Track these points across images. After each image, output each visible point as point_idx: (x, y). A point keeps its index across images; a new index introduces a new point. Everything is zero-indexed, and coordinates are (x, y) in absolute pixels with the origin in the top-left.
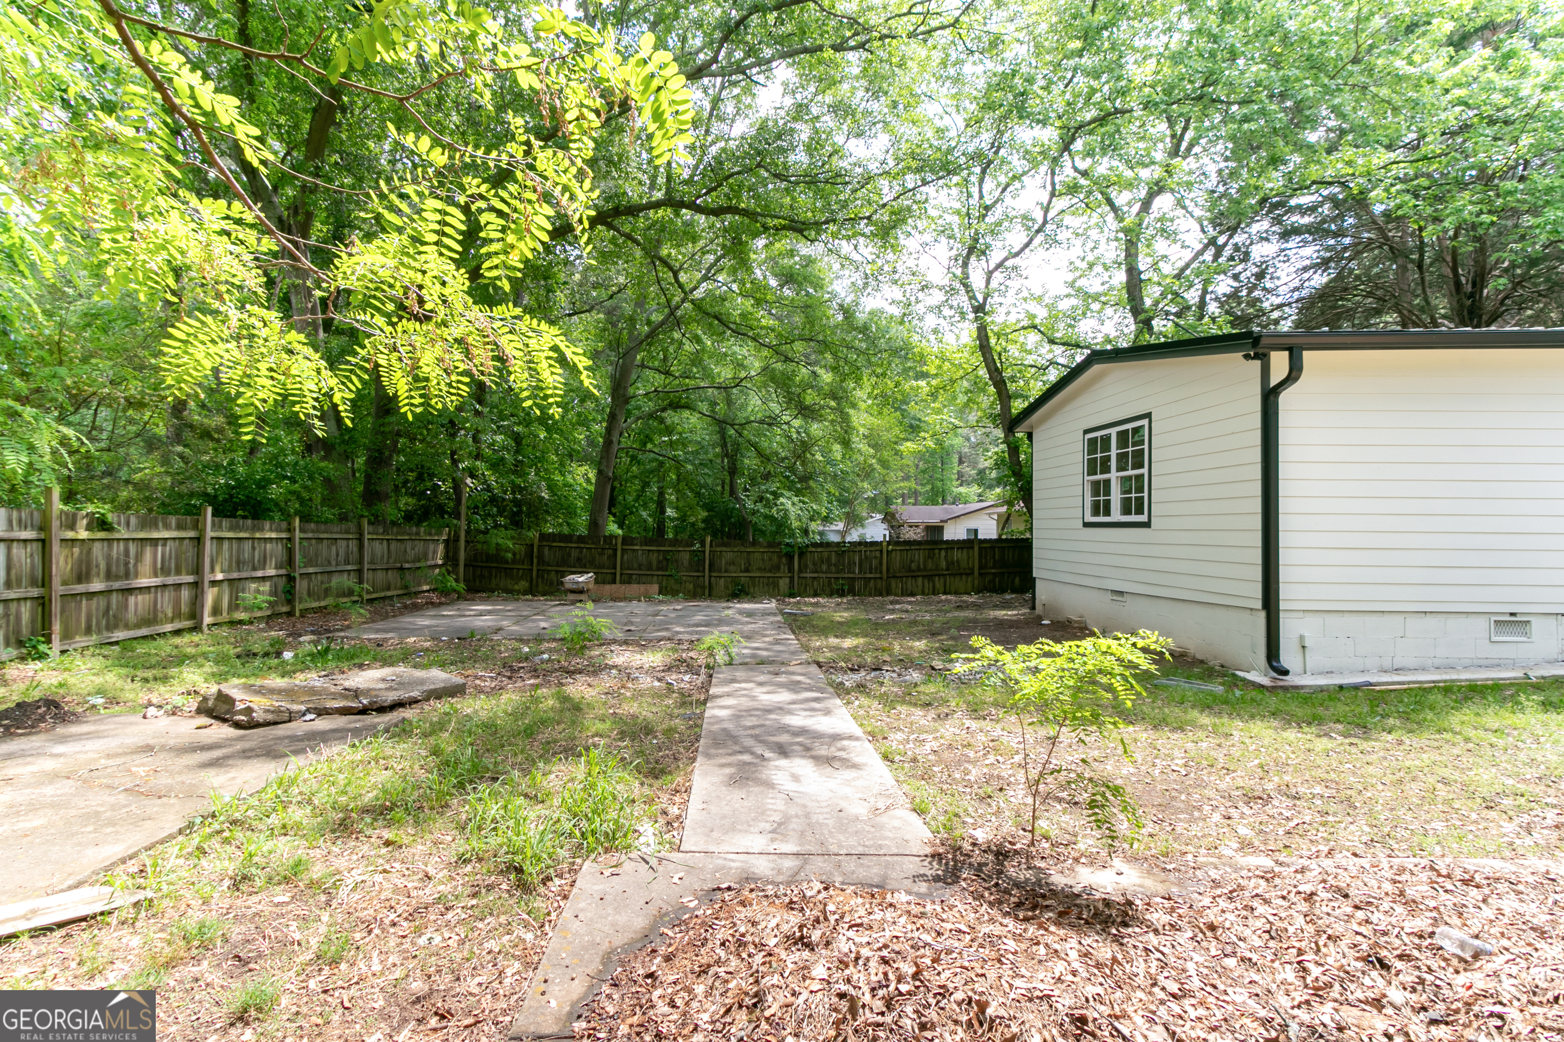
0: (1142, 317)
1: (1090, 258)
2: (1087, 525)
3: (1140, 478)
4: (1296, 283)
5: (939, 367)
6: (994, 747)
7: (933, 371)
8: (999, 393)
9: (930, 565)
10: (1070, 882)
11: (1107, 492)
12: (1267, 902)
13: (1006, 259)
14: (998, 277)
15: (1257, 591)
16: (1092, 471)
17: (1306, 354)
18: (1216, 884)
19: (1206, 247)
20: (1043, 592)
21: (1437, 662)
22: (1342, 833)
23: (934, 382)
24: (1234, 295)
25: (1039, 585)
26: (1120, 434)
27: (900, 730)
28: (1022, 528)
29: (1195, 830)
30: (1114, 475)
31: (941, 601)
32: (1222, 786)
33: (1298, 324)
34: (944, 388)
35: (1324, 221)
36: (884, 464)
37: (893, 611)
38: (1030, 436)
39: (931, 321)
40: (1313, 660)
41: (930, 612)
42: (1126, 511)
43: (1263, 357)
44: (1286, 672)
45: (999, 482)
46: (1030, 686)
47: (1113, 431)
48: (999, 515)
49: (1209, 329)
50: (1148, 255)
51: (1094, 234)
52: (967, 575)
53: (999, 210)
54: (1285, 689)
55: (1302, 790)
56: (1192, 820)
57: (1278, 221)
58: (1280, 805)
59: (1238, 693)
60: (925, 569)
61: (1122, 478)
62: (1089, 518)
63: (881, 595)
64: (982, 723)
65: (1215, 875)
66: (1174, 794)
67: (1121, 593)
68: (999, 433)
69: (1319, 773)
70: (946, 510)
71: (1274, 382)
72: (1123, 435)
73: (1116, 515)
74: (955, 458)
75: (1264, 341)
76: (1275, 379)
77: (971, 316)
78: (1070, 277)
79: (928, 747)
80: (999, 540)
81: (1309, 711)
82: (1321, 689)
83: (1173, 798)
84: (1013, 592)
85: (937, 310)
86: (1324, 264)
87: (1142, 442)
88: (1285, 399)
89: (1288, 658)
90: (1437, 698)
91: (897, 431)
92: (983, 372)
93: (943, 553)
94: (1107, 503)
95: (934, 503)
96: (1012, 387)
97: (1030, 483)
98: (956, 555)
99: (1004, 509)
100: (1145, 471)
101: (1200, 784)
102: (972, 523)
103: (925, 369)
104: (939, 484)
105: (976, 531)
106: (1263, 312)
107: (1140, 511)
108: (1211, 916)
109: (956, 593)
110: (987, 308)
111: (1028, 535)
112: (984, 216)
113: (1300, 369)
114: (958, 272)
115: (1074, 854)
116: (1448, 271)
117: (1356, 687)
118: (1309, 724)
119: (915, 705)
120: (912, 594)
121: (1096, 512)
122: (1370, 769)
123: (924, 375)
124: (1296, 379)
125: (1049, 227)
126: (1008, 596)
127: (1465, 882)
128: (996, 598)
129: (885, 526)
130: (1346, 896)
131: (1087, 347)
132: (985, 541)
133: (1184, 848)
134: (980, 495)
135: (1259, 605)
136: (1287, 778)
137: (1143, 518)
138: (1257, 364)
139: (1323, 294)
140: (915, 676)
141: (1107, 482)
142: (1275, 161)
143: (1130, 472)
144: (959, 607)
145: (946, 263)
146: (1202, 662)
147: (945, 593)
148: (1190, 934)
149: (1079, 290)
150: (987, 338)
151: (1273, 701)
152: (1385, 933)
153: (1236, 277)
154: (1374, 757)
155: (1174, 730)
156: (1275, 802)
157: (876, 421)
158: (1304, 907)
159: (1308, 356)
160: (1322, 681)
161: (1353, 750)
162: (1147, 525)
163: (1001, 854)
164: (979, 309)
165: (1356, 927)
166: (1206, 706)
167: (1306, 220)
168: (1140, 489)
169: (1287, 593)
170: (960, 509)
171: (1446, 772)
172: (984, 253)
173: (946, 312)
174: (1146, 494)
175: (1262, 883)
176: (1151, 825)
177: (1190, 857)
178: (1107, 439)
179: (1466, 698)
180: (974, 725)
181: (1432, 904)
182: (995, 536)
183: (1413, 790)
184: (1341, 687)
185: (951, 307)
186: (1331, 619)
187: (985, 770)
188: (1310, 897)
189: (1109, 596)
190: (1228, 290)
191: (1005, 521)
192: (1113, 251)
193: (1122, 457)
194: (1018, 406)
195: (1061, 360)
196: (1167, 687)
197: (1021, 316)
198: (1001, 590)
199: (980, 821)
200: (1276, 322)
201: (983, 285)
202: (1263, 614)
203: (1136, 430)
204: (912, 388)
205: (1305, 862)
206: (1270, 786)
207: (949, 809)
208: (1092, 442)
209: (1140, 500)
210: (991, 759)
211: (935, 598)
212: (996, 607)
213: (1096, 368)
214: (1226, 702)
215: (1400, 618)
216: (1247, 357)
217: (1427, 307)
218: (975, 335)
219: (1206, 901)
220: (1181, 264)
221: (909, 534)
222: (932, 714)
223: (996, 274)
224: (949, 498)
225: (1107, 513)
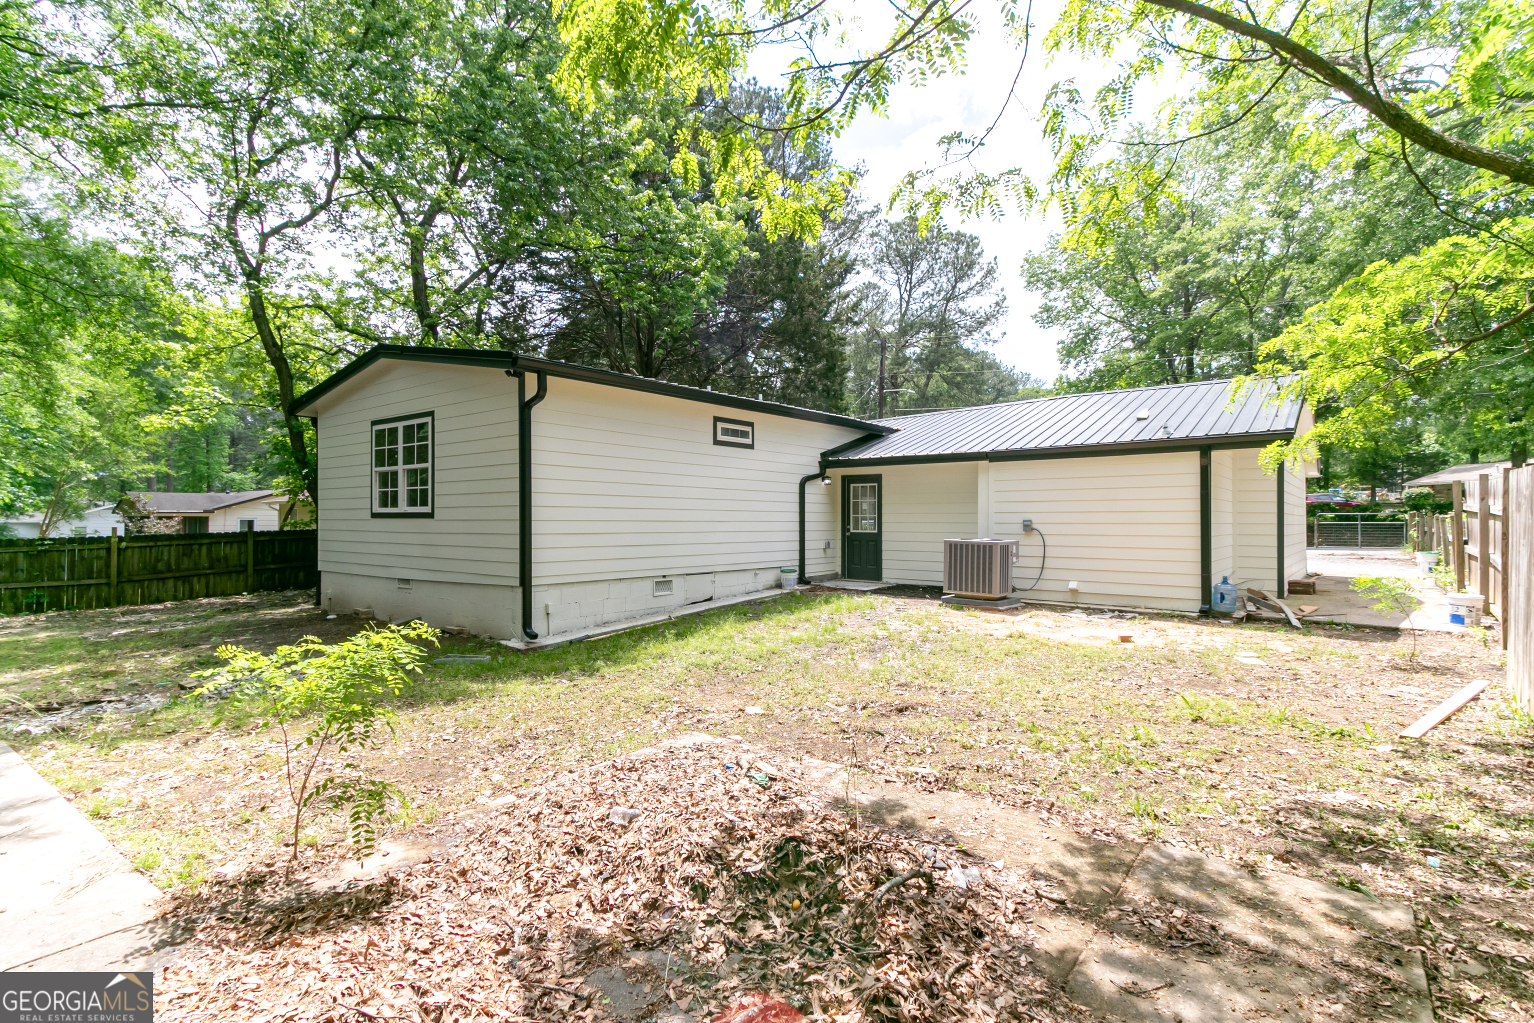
0: (427, 321)
1: (381, 253)
2: (375, 516)
3: (425, 471)
4: (546, 320)
5: (200, 331)
6: (260, 761)
7: (191, 334)
8: (279, 371)
9: (186, 563)
10: (332, 883)
11: (395, 484)
12: (507, 833)
13: (285, 225)
14: (274, 244)
15: (516, 571)
16: (380, 462)
17: (549, 378)
18: (470, 831)
19: (480, 271)
20: (328, 586)
21: (627, 614)
22: (564, 757)
23: (192, 347)
24: (503, 320)
25: (325, 580)
26: (406, 428)
27: (123, 773)
28: (307, 518)
29: (459, 790)
30: (401, 468)
31: (201, 605)
32: (483, 743)
33: (549, 354)
34: (206, 355)
35: (563, 276)
36: (116, 439)
37: (126, 624)
38: (314, 421)
39: (183, 273)
40: (556, 623)
41: (185, 620)
42: (412, 502)
43: (520, 376)
44: (535, 636)
45: (280, 470)
46: (294, 690)
47: (400, 425)
48: (282, 505)
49: (483, 343)
50: (433, 266)
51: (383, 231)
52: (238, 573)
53: (274, 171)
54: (534, 650)
55: (540, 730)
56: (458, 780)
57: (533, 265)
58: (525, 747)
59: (500, 659)
60: (178, 569)
61: (409, 471)
62: (378, 509)
63: (108, 605)
64: (246, 740)
65: (469, 824)
66: (443, 761)
67: (407, 581)
68: (280, 415)
69: (553, 714)
70: (212, 499)
71: (528, 397)
72: (408, 430)
73: (403, 507)
74: (226, 440)
75: (520, 362)
76: (529, 395)
77: (242, 279)
78: (360, 267)
79: (166, 785)
80: (281, 532)
81: (549, 665)
82: (558, 646)
83: (442, 766)
84: (295, 588)
85: (194, 262)
86: (564, 311)
87: (426, 439)
88: (536, 412)
89: (538, 625)
90: (625, 640)
91: (134, 399)
92: (257, 345)
93: (204, 549)
94: (395, 495)
95: (197, 489)
96: (294, 366)
97: (315, 471)
98: (223, 550)
99: (286, 498)
100: (429, 465)
101: (466, 746)
102: (247, 514)
103: (179, 329)
104: (204, 469)
105: (251, 523)
106: (523, 339)
107: (424, 503)
108: (464, 864)
109: (224, 594)
110: (263, 274)
111: (314, 527)
112: (256, 171)
113: (545, 390)
114: (223, 224)
115: (340, 852)
116: (634, 334)
117: (580, 641)
118: (548, 675)
119: (151, 737)
120: (159, 601)
121: (384, 504)
122: (585, 702)
123: (179, 337)
124: (542, 397)
125: (335, 208)
126: (289, 594)
127: (630, 770)
128: (276, 597)
129: (118, 517)
130: (561, 807)
131: (376, 340)
132: (262, 533)
133: (447, 809)
134: (258, 483)
135: (517, 582)
136: (531, 723)
137: (427, 509)
138: (515, 380)
139: (562, 334)
140: (156, 700)
141: (395, 474)
142: (530, 218)
143: (415, 466)
144: (226, 611)
145: (206, 209)
146: (475, 636)
147: (207, 596)
148: (444, 887)
149: (369, 283)
150: (263, 309)
151: (525, 661)
152: (582, 826)
153: (504, 304)
154: (587, 693)
155: (448, 703)
156: (521, 746)
157: (101, 385)
158: (532, 826)
159: (550, 379)
160: (559, 639)
161: (576, 690)
162: (430, 515)
163: (255, 882)
164: (253, 274)
165: (565, 829)
166: (476, 677)
167: (552, 272)
168: (424, 482)
169: (538, 571)
170: (231, 497)
171: (626, 694)
172: (257, 212)
173: (207, 268)
174: (429, 487)
175: (506, 817)
176: (420, 796)
177: (451, 816)
178: (394, 431)
179: (641, 639)
180: (233, 744)
181: (610, 792)
182: (277, 529)
183: (609, 710)
184: (571, 642)
185: (213, 263)
186: (566, 590)
187: (245, 792)
188: (537, 818)
189: (397, 585)
190: (499, 314)
191: (288, 512)
192: (401, 253)
193: (408, 451)
194: (301, 388)
195: (350, 348)
196: (444, 664)
197: (305, 293)
198: (284, 587)
199: (231, 853)
200: (535, 348)
201: (256, 247)
202: (520, 590)
203: (421, 426)
204: (160, 349)
205: (537, 789)
206: (518, 733)
207: (189, 852)
208: (380, 435)
209: (424, 492)
210: (254, 777)
211: (194, 603)
212: (274, 606)
213: (382, 362)
214: (491, 669)
215: (605, 585)
216: (508, 373)
217: (623, 357)
218: (247, 301)
219: (461, 851)
220: (461, 281)
221: (154, 527)
222: (176, 741)
223: (272, 240)
224: (217, 484)
225: (395, 504)
